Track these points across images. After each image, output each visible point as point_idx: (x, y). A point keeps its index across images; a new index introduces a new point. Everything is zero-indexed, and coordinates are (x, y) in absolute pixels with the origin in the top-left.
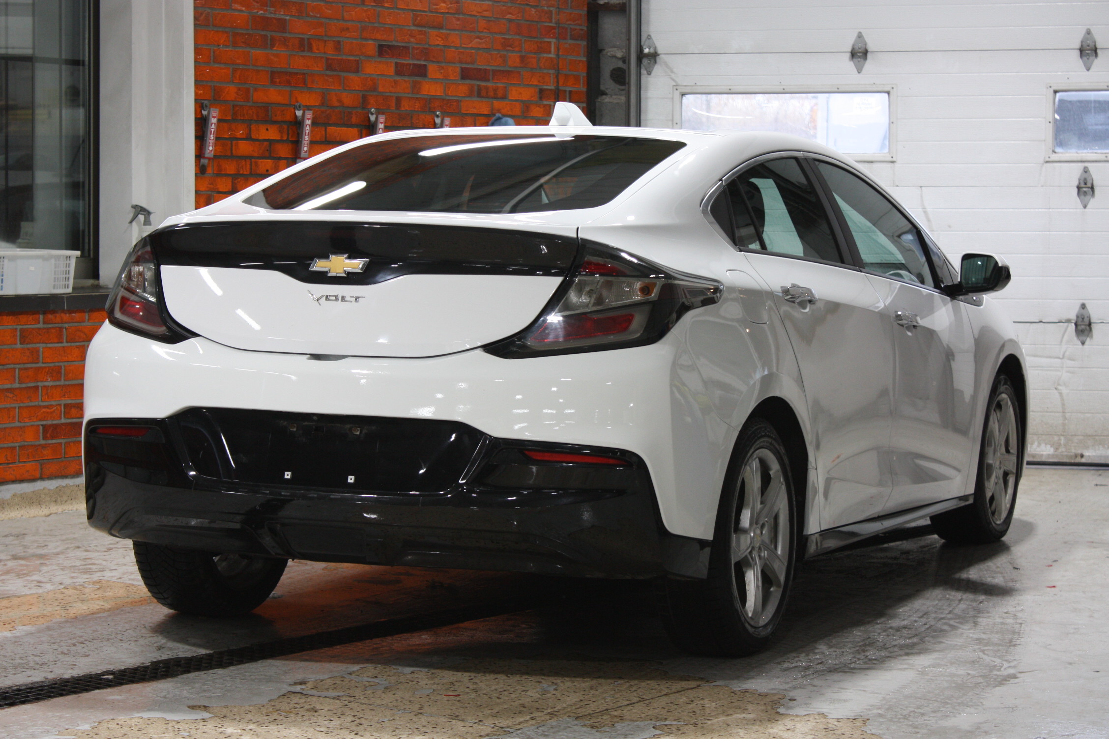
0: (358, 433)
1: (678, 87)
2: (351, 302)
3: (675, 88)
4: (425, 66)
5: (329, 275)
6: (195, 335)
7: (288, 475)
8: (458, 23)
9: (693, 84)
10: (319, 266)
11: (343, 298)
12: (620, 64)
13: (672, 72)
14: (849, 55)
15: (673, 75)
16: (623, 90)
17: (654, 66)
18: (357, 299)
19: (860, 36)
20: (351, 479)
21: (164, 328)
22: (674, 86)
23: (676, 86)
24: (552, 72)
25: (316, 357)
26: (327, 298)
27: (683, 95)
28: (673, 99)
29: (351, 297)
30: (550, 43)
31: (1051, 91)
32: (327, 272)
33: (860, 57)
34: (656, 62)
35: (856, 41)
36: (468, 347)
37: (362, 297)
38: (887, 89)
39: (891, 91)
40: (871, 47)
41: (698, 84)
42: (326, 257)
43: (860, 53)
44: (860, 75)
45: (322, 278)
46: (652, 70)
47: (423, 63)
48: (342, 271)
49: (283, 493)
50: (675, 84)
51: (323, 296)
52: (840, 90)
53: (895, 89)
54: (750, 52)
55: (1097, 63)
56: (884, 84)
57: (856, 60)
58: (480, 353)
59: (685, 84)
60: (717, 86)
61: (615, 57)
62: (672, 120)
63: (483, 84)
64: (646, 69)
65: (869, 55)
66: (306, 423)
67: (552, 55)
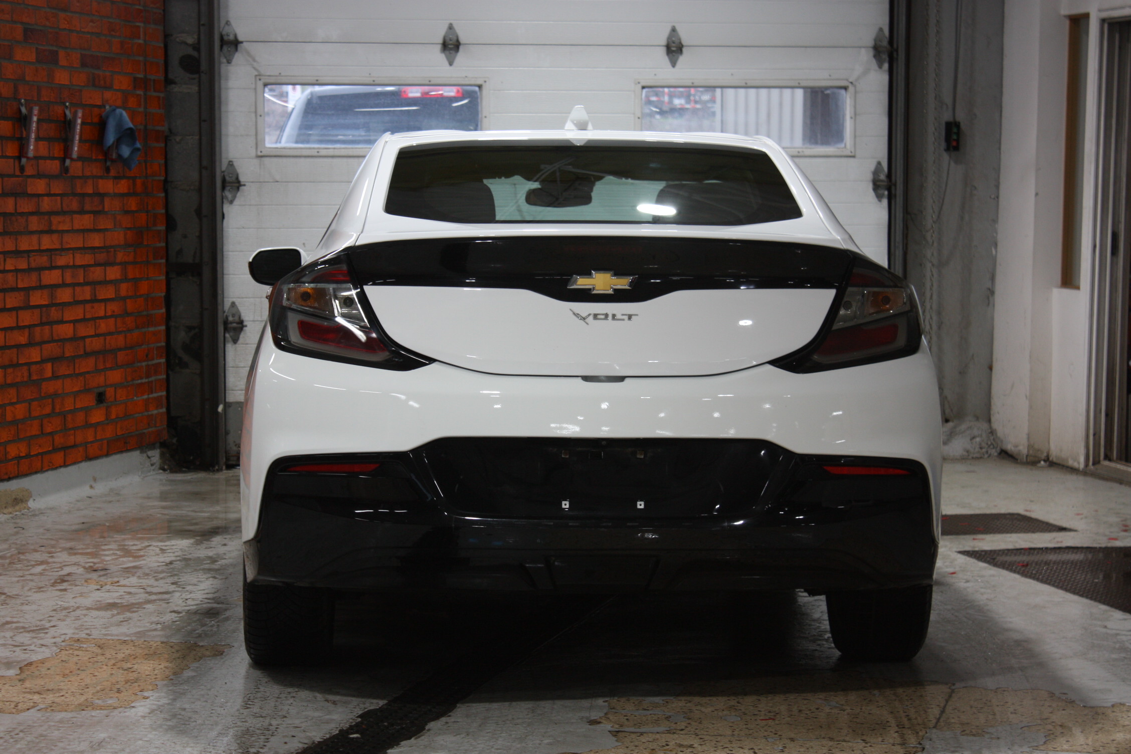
0: (642, 457)
1: (261, 77)
2: (623, 320)
3: (258, 78)
4: (57, 51)
5: (595, 292)
6: (431, 360)
7: (565, 505)
8: (78, 4)
9: (277, 74)
10: (582, 282)
11: (614, 316)
12: (191, 52)
13: (254, 60)
14: (439, 47)
15: (255, 64)
16: (194, 79)
17: (235, 54)
18: (630, 317)
19: (451, 27)
20: (641, 505)
21: (387, 353)
22: (256, 76)
23: (259, 76)
24: (141, 58)
25: (586, 378)
26: (595, 316)
27: (265, 85)
28: (255, 89)
29: (623, 315)
30: (139, 27)
31: (640, 86)
32: (590, 289)
33: (451, 49)
34: (236, 50)
35: (446, 33)
36: (755, 363)
37: (637, 315)
38: (479, 82)
39: (484, 84)
40: (462, 40)
41: (282, 74)
42: (588, 274)
43: (451, 44)
44: (451, 68)
45: (586, 296)
46: (233, 58)
47: (55, 48)
48: (609, 288)
49: (570, 524)
50: (257, 73)
51: (589, 315)
52: (432, 83)
53: (487, 83)
54: (338, 41)
55: (682, 60)
56: (476, 78)
57: (447, 52)
58: (770, 367)
59: (268, 74)
60: (302, 76)
61: (186, 43)
62: (256, 112)
63: (96, 72)
64: (226, 57)
65: (461, 48)
66: (580, 449)
67: (141, 41)
